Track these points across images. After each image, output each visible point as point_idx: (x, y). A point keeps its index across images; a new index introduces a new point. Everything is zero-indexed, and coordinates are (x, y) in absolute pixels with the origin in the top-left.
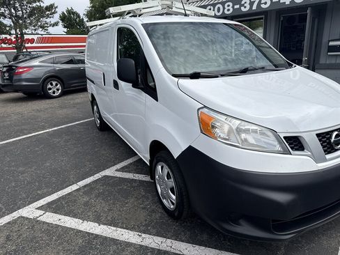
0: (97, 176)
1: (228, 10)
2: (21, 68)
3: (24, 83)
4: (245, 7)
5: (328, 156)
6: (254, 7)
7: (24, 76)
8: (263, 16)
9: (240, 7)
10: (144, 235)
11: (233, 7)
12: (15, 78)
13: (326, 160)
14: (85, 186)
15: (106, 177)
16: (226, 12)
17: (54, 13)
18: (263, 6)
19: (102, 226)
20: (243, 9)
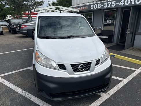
0: (26, 69)
1: (99, 7)
2: (23, 26)
3: (24, 31)
4: (106, 6)
5: (75, 73)
6: (109, 6)
7: (24, 29)
8: (116, 10)
9: (104, 6)
10: (24, 91)
11: (101, 6)
12: (21, 29)
13: (74, 75)
14: (19, 72)
15: (28, 69)
16: (98, 8)
17: (43, 4)
18: (112, 6)
19: (14, 86)
20: (105, 7)
